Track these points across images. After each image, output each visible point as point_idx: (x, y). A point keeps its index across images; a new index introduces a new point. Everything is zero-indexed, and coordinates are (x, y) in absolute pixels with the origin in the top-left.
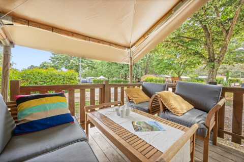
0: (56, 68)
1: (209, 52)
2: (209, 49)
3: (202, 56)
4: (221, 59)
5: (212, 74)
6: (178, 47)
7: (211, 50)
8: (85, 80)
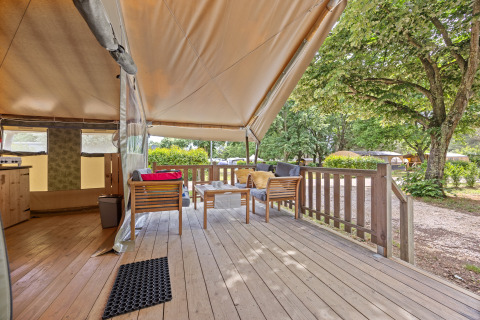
0: (182, 145)
1: (434, 105)
2: (434, 100)
3: (416, 115)
4: (453, 120)
5: (438, 150)
6: (369, 100)
7: (438, 102)
8: (225, 162)
